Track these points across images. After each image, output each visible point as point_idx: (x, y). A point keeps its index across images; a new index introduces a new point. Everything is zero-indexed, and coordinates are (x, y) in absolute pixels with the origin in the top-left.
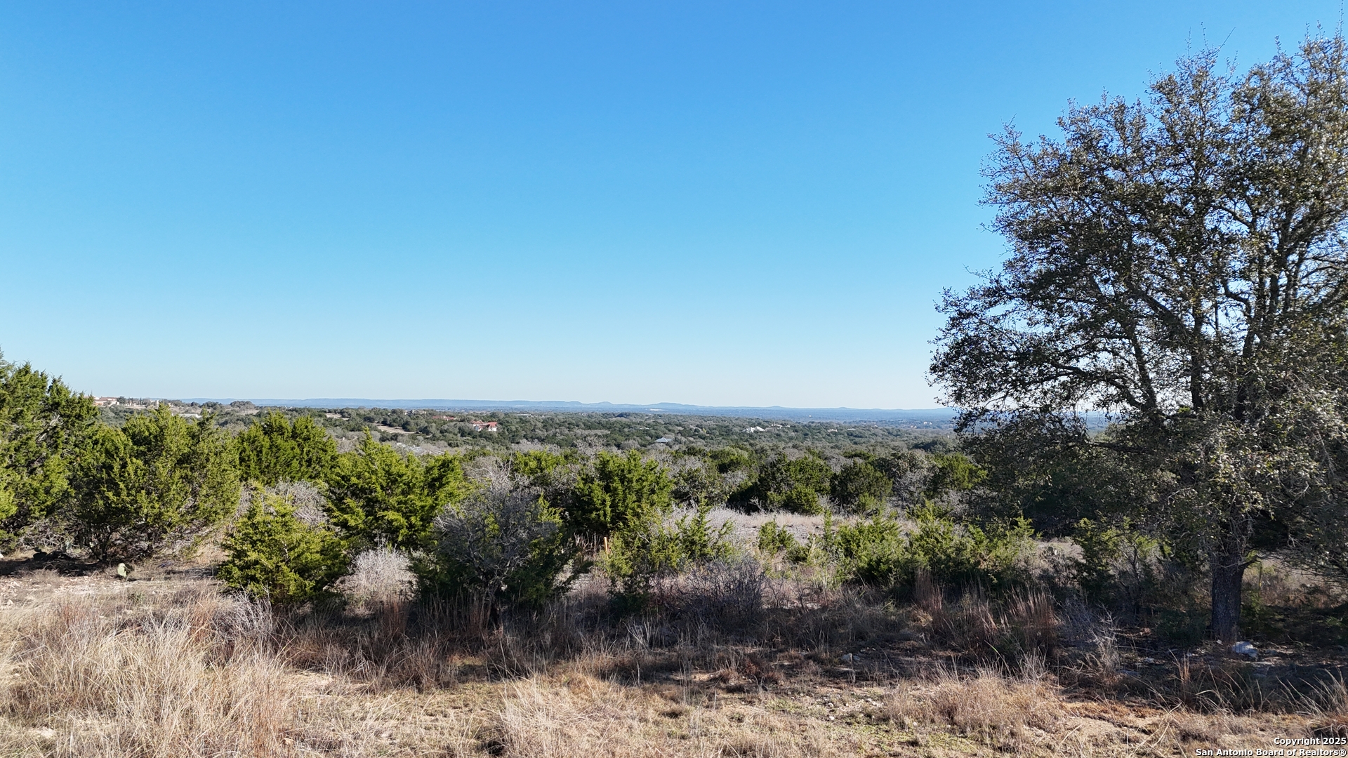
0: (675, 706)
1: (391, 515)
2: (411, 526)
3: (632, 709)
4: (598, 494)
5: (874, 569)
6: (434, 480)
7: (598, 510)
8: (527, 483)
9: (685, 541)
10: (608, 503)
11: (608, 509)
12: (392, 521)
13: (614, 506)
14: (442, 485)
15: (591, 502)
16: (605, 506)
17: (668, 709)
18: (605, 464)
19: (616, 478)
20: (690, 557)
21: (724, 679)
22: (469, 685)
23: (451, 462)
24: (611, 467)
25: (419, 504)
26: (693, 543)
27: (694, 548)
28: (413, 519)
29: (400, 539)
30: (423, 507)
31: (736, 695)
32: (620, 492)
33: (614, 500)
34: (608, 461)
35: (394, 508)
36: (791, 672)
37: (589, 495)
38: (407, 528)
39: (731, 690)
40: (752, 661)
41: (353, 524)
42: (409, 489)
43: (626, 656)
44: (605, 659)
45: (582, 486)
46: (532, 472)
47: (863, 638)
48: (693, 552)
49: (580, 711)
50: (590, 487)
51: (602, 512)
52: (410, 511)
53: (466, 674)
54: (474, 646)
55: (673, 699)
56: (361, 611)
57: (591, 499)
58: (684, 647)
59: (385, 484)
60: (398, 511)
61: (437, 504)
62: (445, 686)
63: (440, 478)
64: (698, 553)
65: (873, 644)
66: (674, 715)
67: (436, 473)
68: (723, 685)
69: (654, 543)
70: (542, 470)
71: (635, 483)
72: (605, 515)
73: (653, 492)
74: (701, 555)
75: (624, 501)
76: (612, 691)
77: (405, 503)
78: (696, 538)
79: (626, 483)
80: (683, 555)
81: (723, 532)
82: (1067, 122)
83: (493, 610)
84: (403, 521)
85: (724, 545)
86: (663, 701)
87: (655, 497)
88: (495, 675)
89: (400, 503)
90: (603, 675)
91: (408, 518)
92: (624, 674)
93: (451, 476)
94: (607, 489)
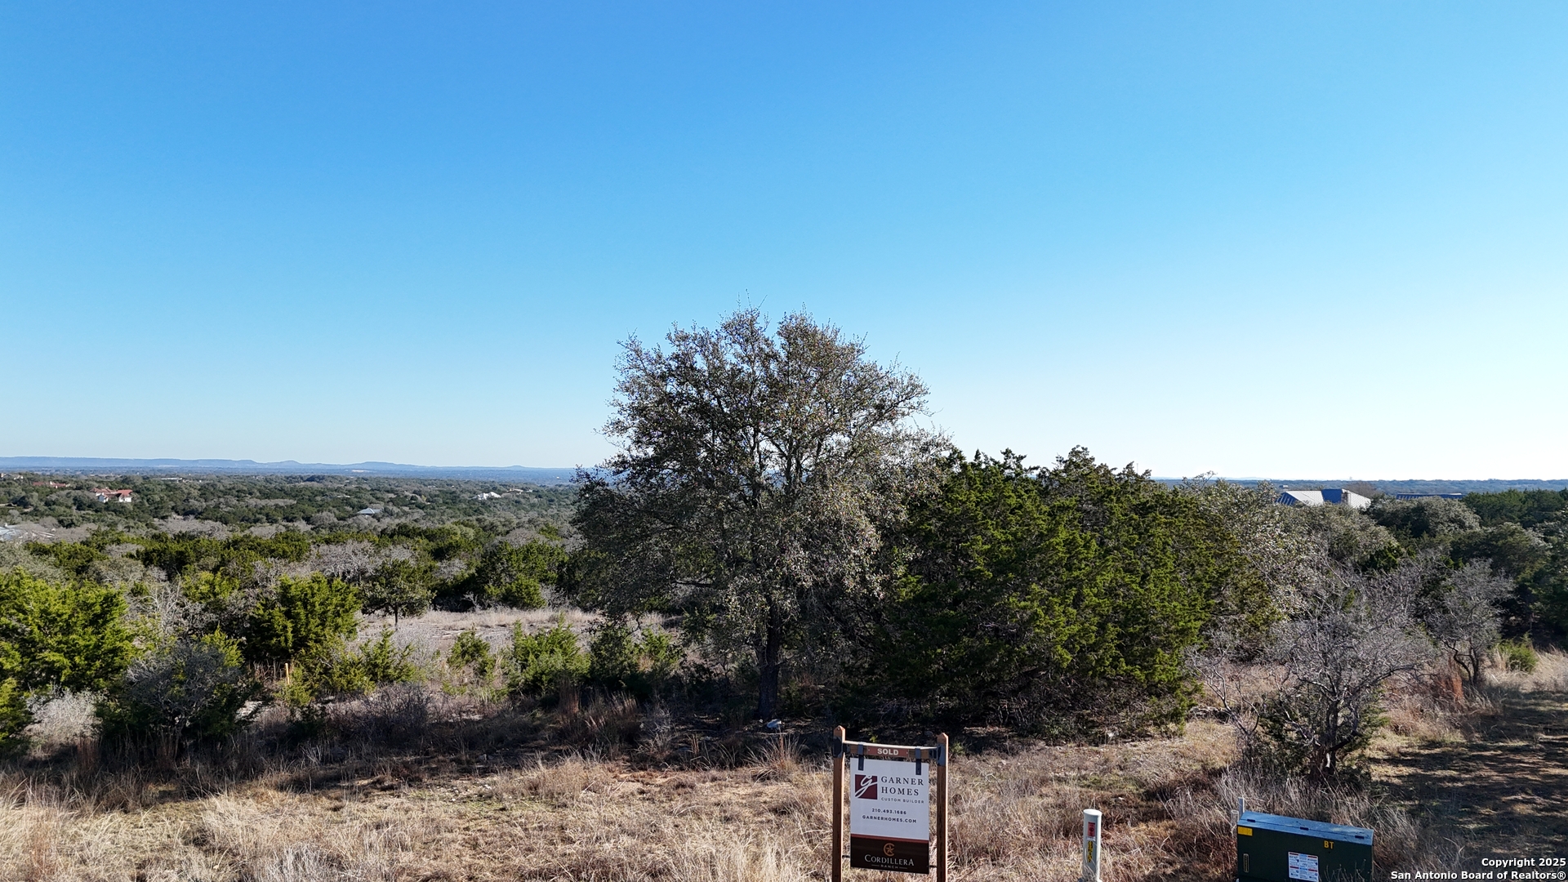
0: (337, 803)
1: (50, 656)
2: (74, 666)
3: (303, 808)
4: (279, 620)
5: (538, 680)
6: (97, 616)
7: (278, 636)
8: (199, 609)
9: (368, 663)
10: (290, 630)
11: (290, 635)
12: (54, 662)
13: (295, 631)
14: (106, 622)
15: (271, 628)
16: (287, 632)
17: (332, 806)
18: (286, 588)
19: (299, 603)
20: (371, 680)
21: (379, 782)
22: (168, 805)
23: (115, 596)
24: (293, 591)
25: (82, 643)
26: (376, 666)
27: (376, 670)
28: (77, 659)
29: (62, 679)
30: (87, 646)
31: (388, 792)
32: (303, 617)
33: (296, 626)
34: (290, 586)
35: (52, 649)
36: (433, 773)
37: (269, 621)
38: (71, 668)
39: (384, 789)
40: (405, 767)
41: (9, 667)
42: (68, 629)
43: (300, 772)
44: (285, 775)
45: (261, 612)
46: (203, 597)
47: (502, 742)
48: (376, 674)
49: (262, 813)
50: (270, 614)
51: (282, 638)
52: (73, 651)
53: (164, 797)
54: (168, 775)
55: (337, 799)
56: (38, 753)
57: (273, 624)
58: (352, 761)
59: (42, 624)
60: (58, 650)
61: (103, 643)
62: (146, 806)
63: (104, 613)
64: (380, 675)
65: (507, 745)
66: (336, 809)
67: (98, 609)
68: (378, 786)
69: (336, 670)
70: (215, 595)
71: (318, 607)
72: (286, 641)
73: (337, 614)
74: (384, 677)
75: (307, 625)
76: (291, 798)
77: (66, 643)
78: (379, 661)
79: (309, 607)
80: (365, 678)
81: (406, 653)
82: (673, 337)
83: (180, 745)
84: (66, 662)
85: (406, 666)
86: (329, 801)
87: (339, 620)
88: (191, 795)
89: (59, 642)
90: (281, 788)
91: (71, 659)
92: (299, 786)
93: (116, 612)
94: (288, 615)
